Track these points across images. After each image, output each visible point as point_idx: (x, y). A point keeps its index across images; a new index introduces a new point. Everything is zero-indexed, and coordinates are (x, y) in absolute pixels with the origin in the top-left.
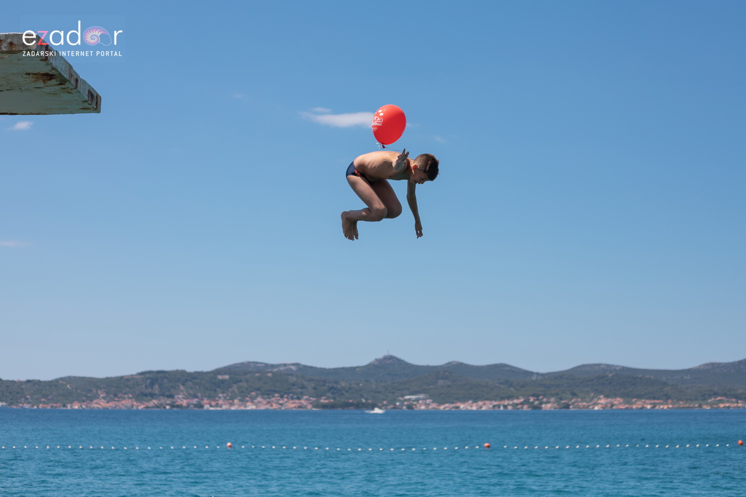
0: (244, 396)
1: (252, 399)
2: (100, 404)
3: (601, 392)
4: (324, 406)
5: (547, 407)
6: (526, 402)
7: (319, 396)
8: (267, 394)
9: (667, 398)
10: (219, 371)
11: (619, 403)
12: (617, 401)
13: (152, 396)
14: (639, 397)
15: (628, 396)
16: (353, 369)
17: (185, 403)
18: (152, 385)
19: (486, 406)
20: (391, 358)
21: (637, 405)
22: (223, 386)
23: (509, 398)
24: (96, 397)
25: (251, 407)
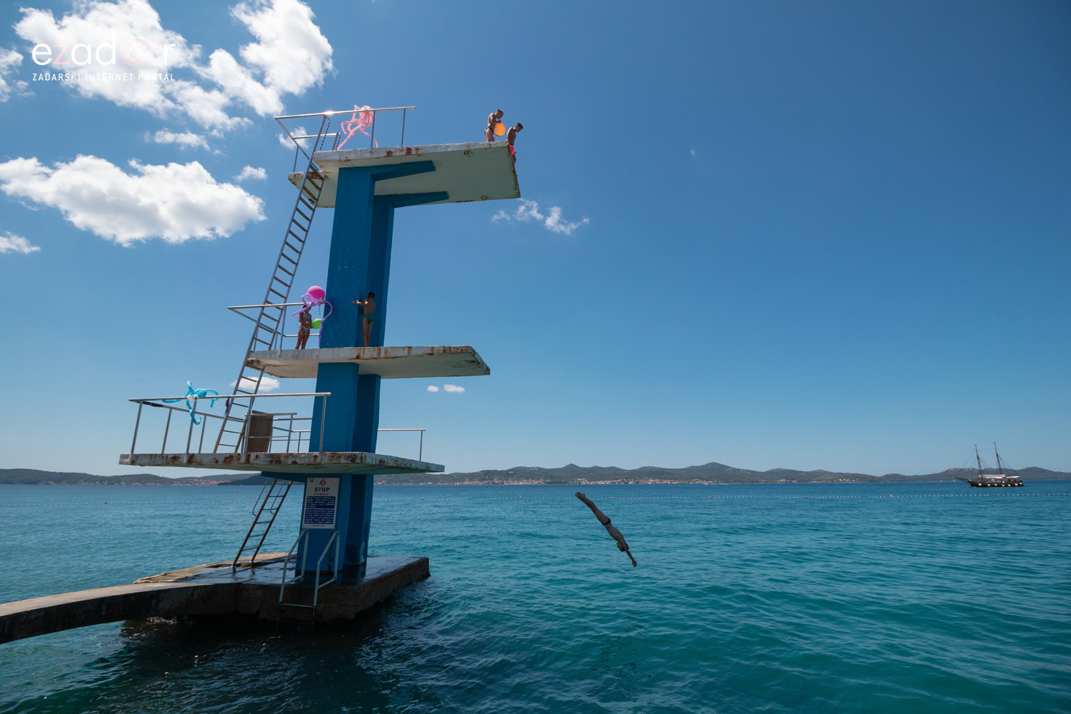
0: (519, 479)
1: (522, 481)
2: (466, 483)
3: (650, 477)
4: (548, 483)
5: (630, 483)
6: (623, 481)
7: (546, 479)
8: (527, 478)
9: (676, 479)
10: (509, 470)
11: (657, 481)
12: (657, 480)
13: (485, 480)
14: (665, 479)
15: (661, 479)
16: (558, 469)
17: (497, 482)
18: (485, 476)
19: (608, 483)
20: (572, 465)
21: (665, 482)
22: (511, 476)
23: (616, 479)
24: (465, 480)
25: (521, 483)
